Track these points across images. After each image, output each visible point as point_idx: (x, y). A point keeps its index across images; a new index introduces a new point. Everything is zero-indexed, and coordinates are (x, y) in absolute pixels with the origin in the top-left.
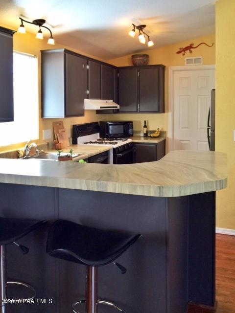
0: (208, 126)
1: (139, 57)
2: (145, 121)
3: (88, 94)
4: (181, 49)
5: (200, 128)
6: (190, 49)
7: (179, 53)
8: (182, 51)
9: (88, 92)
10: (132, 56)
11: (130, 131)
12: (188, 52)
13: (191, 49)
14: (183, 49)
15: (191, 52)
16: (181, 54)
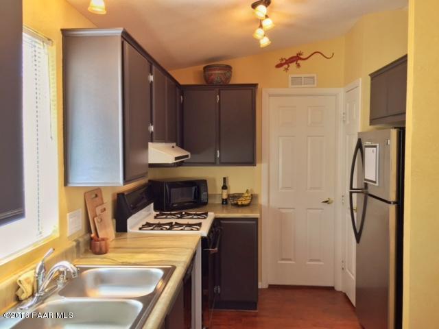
0: (351, 188)
1: (219, 70)
2: (225, 179)
3: (152, 132)
4: (282, 60)
5: (311, 188)
6: (297, 60)
7: (279, 66)
8: (284, 64)
9: (152, 128)
10: (205, 68)
11: (203, 197)
12: (293, 65)
13: (299, 62)
14: (287, 60)
15: (298, 65)
16: (282, 69)
